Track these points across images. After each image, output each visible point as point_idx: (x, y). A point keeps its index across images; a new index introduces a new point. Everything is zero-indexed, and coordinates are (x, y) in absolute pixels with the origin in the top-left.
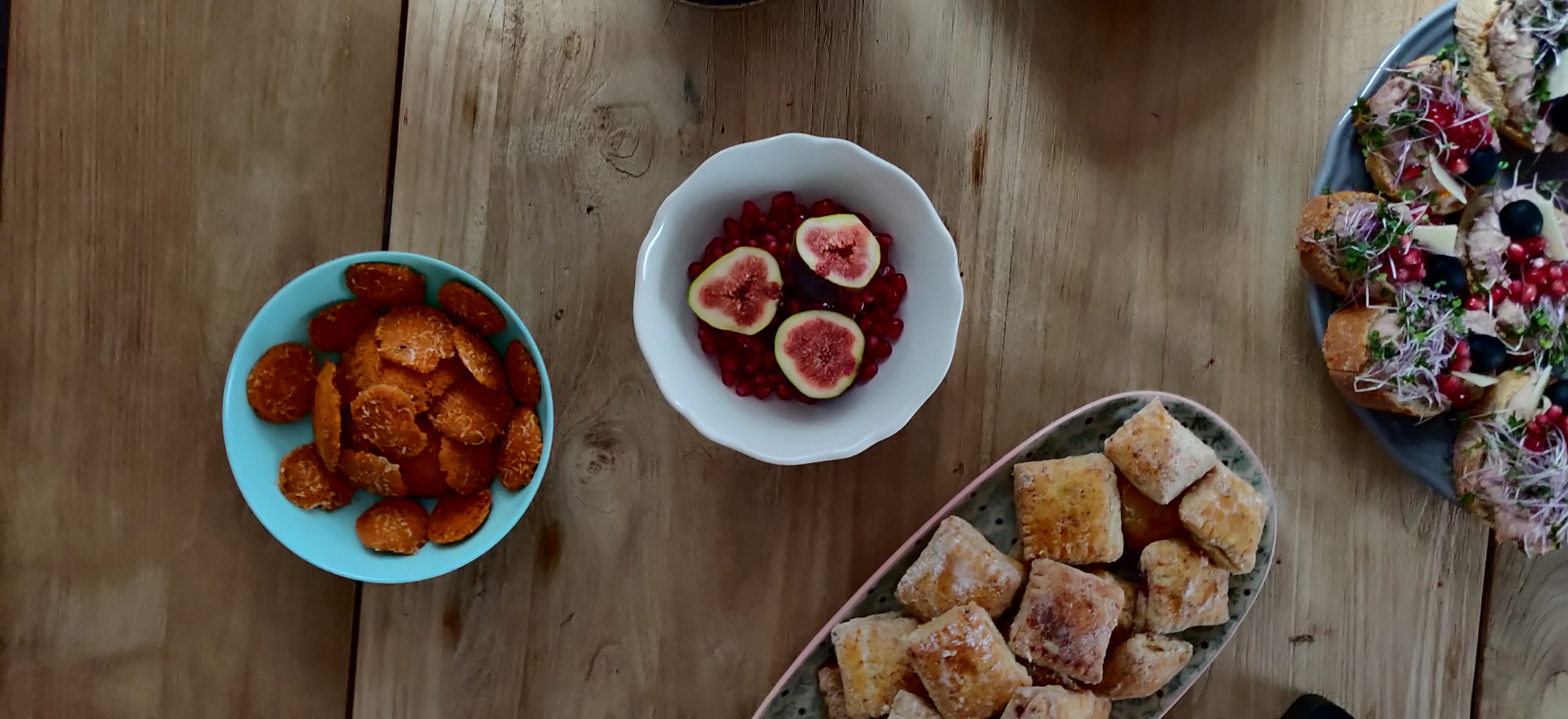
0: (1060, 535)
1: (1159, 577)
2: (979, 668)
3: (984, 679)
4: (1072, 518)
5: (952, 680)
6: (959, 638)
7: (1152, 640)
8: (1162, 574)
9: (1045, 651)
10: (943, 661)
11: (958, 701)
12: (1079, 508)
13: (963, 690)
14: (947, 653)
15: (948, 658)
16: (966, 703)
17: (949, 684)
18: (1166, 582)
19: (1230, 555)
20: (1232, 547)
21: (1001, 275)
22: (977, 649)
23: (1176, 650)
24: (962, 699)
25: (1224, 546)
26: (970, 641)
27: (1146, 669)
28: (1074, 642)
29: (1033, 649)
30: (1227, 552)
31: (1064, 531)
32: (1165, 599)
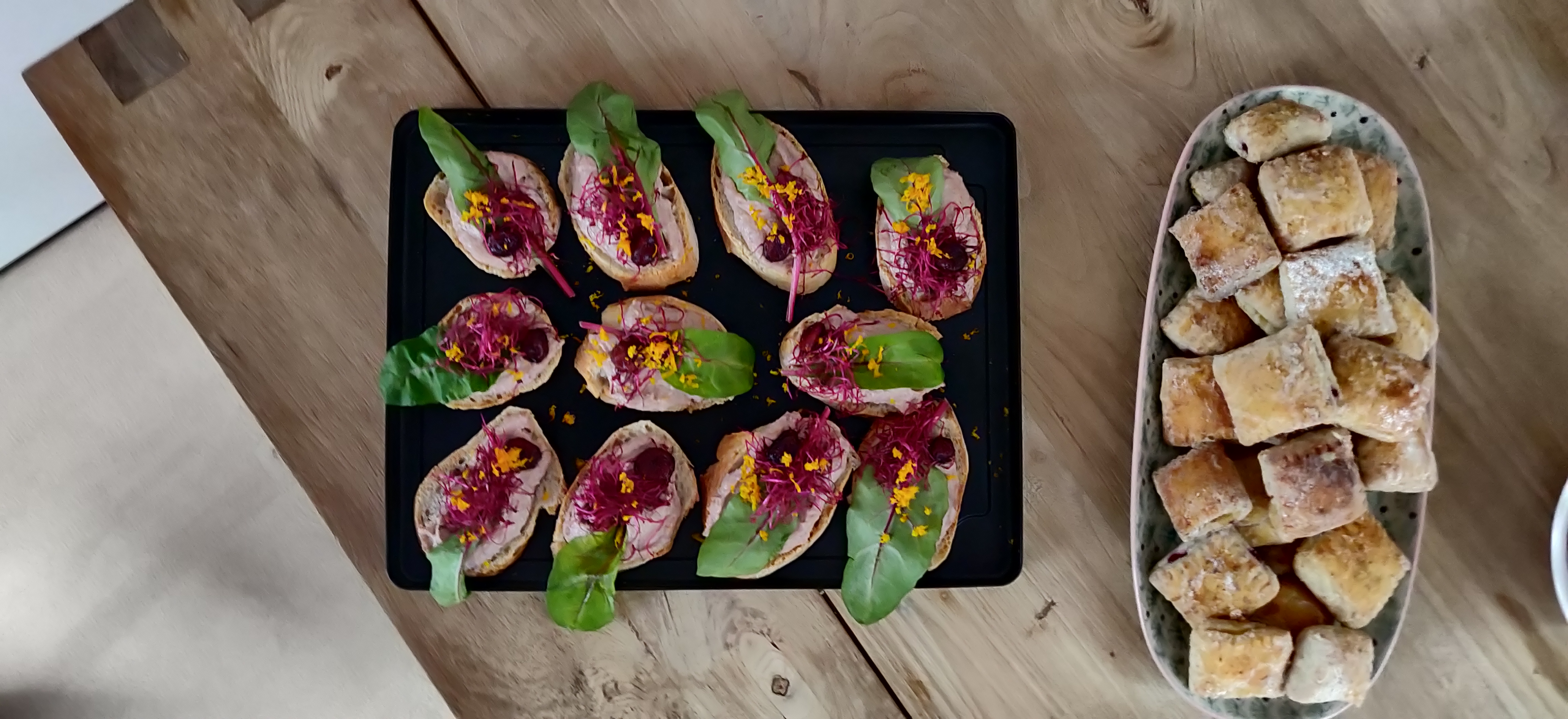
0: (1361, 542)
1: (1260, 574)
2: (1385, 397)
3: (1372, 393)
4: (1362, 563)
5: (1394, 373)
6: (1415, 408)
7: (1231, 522)
8: (1260, 578)
9: (1330, 449)
10: (1413, 381)
11: (1375, 360)
12: (1363, 574)
13: (1380, 373)
14: (1416, 389)
15: (1412, 386)
16: (1369, 365)
17: (1394, 367)
18: (1253, 573)
19: (1226, 635)
20: (1233, 643)
21: (1507, 696)
22: (1396, 412)
23: (1200, 529)
24: (1375, 364)
25: (1239, 638)
26: (1405, 413)
27: (1220, 497)
28: (1319, 475)
29: (1339, 443)
30: (1231, 636)
31: (1361, 547)
32: (1244, 560)
